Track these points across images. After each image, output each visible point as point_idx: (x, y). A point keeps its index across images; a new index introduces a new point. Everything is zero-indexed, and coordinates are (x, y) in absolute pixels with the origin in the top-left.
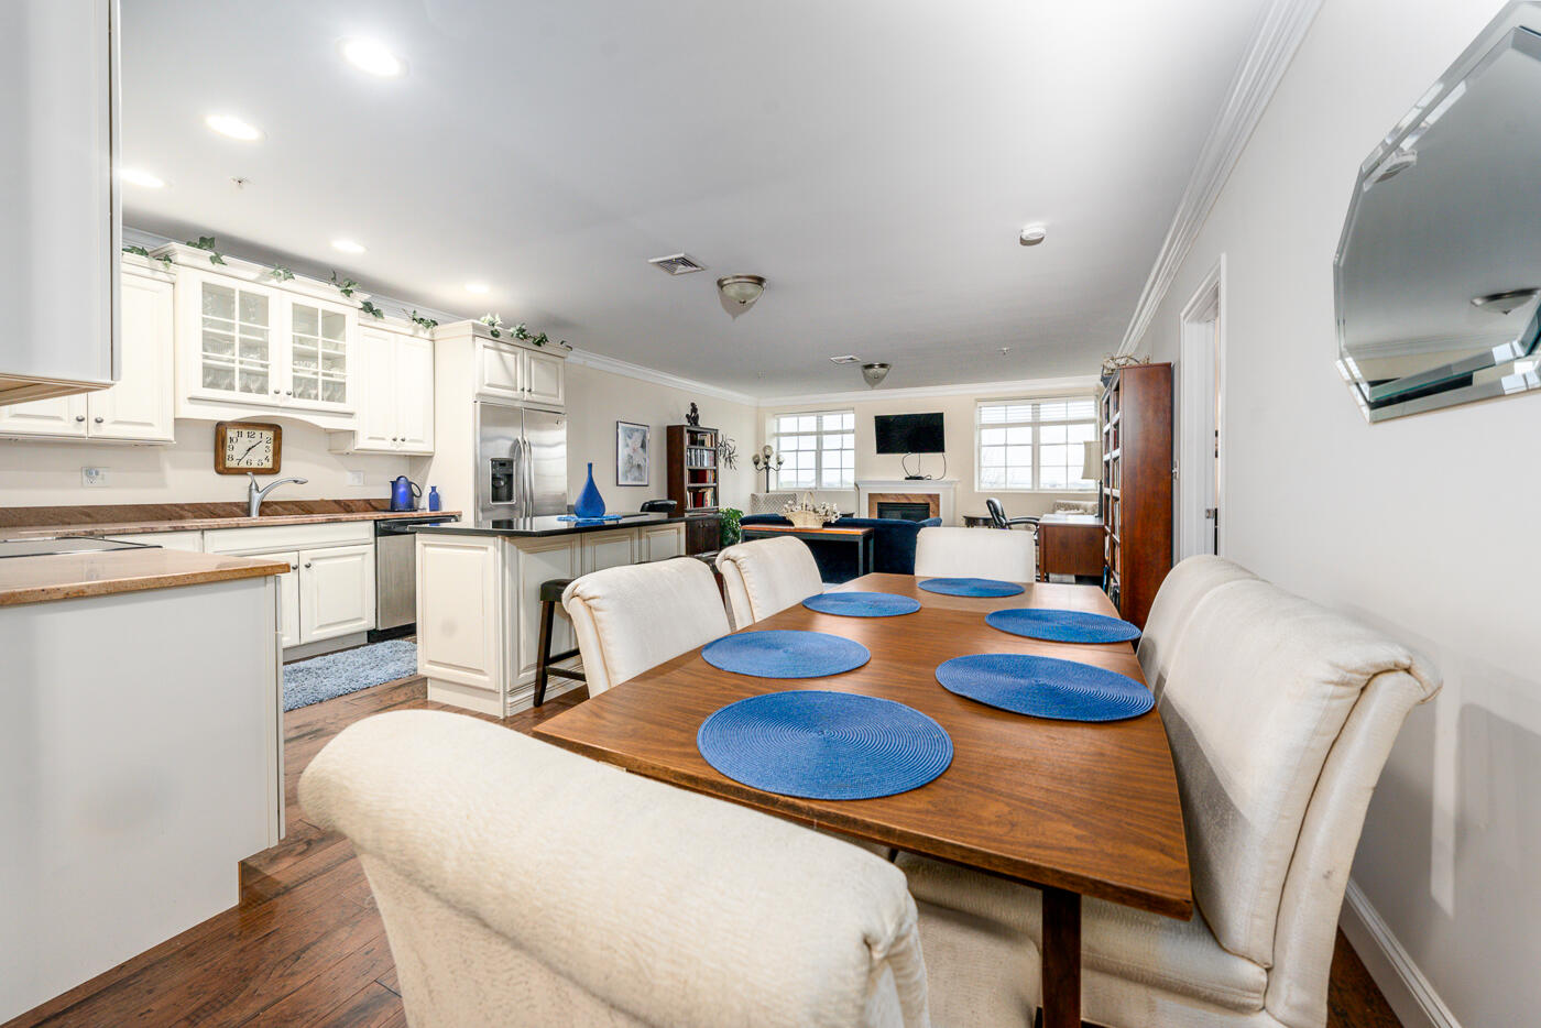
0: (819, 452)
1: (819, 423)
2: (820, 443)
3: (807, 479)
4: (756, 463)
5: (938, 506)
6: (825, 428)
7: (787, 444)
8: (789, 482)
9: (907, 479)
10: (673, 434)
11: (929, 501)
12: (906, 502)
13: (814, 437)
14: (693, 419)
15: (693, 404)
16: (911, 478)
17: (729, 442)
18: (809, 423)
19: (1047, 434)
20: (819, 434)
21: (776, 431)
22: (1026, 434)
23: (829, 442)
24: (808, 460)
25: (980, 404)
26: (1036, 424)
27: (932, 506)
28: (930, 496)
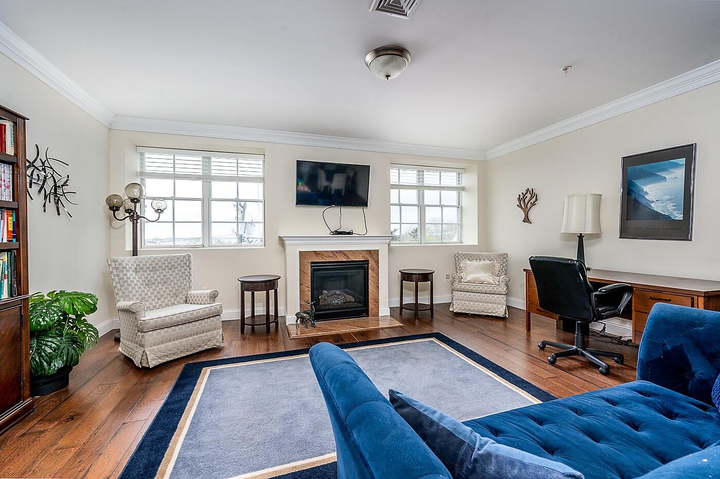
0: (207, 201)
1: (206, 165)
2: (207, 190)
4: (113, 209)
5: (377, 262)
6: (215, 173)
11: (368, 257)
18: (190, 164)
20: (207, 179)
27: (372, 264)
28: (369, 252)
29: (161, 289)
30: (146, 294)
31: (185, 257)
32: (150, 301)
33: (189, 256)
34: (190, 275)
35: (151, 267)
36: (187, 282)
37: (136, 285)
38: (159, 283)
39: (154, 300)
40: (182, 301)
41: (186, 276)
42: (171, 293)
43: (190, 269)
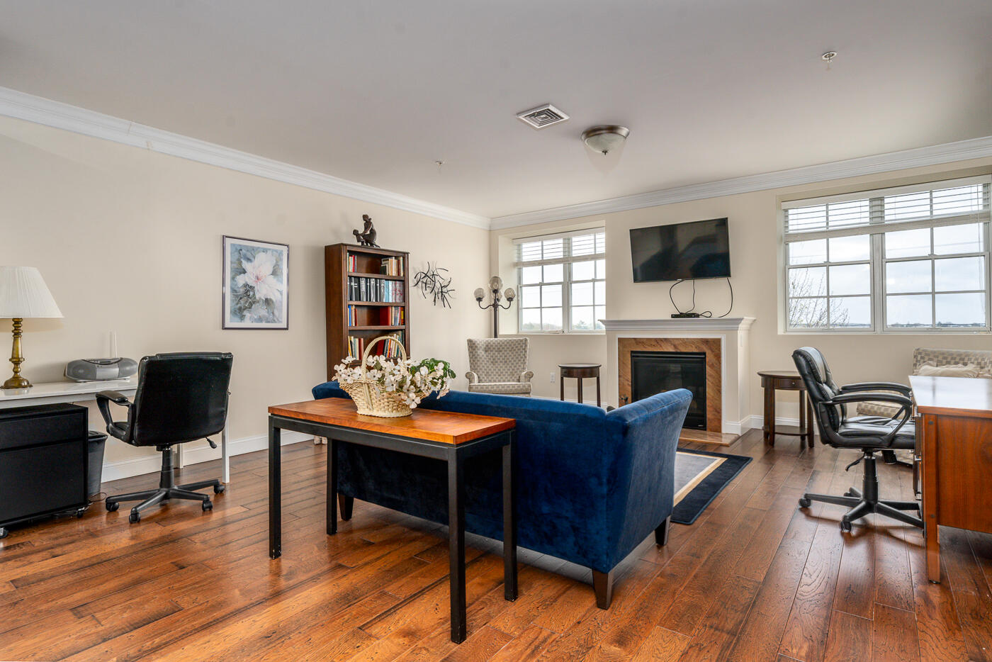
0: (567, 284)
1: (568, 247)
2: (568, 273)
3: (554, 319)
4: (479, 300)
5: (718, 357)
6: (575, 253)
7: (531, 275)
8: (531, 326)
9: (673, 316)
10: (332, 256)
11: (705, 349)
12: (671, 350)
13: (561, 266)
14: (368, 236)
15: (365, 217)
16: (681, 315)
17: (440, 272)
18: (554, 248)
19: (896, 243)
20: (567, 261)
21: (516, 260)
22: (860, 247)
23: (581, 271)
24: (554, 296)
25: (785, 206)
26: (877, 228)
27: (710, 357)
28: (706, 341)
29: (501, 367)
30: (490, 370)
31: (521, 341)
32: (492, 376)
33: (526, 340)
34: (525, 357)
35: (496, 348)
36: (522, 363)
37: (483, 361)
38: (501, 362)
39: (495, 375)
40: (516, 379)
41: (522, 358)
42: (509, 372)
43: (526, 352)
